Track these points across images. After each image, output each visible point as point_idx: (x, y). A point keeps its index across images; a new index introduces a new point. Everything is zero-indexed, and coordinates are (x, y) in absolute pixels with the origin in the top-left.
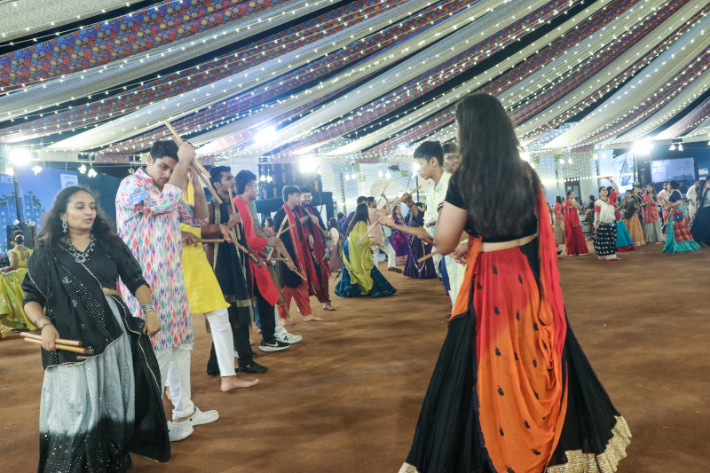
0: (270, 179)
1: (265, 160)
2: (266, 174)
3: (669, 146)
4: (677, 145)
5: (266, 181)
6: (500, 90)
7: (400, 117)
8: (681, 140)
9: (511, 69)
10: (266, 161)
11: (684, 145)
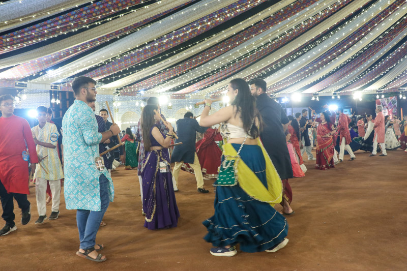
0: (58, 102)
1: (55, 87)
2: (56, 98)
3: (311, 98)
4: (316, 97)
5: (56, 103)
6: (237, 43)
7: (177, 53)
8: (318, 94)
9: (251, 26)
10: (57, 89)
11: (320, 97)
